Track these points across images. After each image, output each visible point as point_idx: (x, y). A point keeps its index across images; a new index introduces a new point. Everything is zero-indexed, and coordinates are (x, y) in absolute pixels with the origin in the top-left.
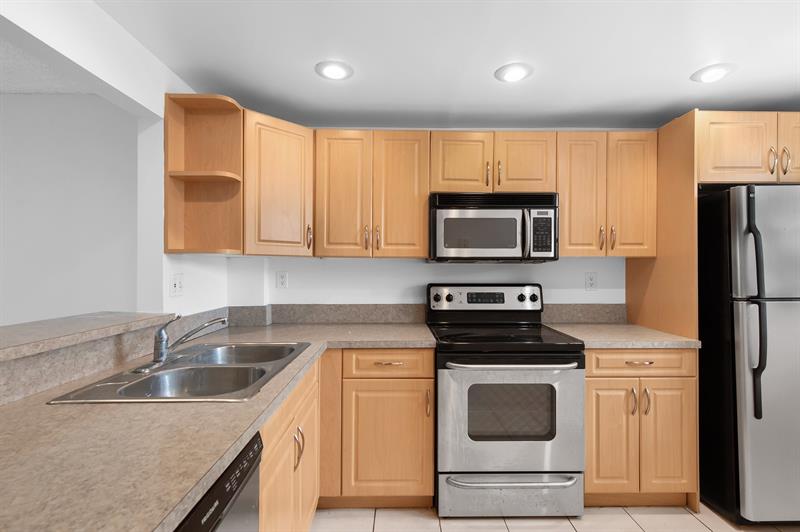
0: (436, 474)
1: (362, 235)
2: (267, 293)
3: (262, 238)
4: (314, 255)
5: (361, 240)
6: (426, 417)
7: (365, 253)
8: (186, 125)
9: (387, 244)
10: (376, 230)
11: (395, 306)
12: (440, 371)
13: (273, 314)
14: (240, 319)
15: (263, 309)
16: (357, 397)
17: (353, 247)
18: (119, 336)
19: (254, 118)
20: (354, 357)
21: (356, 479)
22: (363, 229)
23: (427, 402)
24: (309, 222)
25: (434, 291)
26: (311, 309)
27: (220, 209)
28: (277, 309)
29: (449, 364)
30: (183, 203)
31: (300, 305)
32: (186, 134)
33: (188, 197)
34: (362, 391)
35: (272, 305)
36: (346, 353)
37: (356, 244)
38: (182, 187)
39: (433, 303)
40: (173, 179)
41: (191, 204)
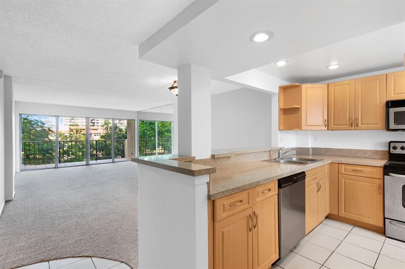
0: (385, 218)
1: (349, 122)
2: (310, 143)
3: (308, 124)
4: (328, 129)
5: (349, 123)
6: (378, 195)
7: (351, 128)
8: (284, 94)
9: (362, 124)
10: (356, 119)
11: (370, 151)
12: (385, 176)
13: (312, 151)
14: (300, 151)
15: (308, 149)
16: (345, 181)
17: (345, 126)
18: (270, 151)
19: (304, 86)
20: (343, 166)
21: (345, 211)
22: (350, 119)
23: (379, 188)
24: (326, 117)
25: (392, 145)
26: (327, 150)
27: (293, 117)
28: (314, 149)
29: (391, 174)
30: (283, 116)
31: (324, 148)
32: (284, 96)
33: (284, 114)
34: (347, 179)
35: (312, 148)
36: (340, 165)
37: (347, 125)
38: (283, 111)
39: (392, 150)
40: (281, 110)
41: (285, 116)
